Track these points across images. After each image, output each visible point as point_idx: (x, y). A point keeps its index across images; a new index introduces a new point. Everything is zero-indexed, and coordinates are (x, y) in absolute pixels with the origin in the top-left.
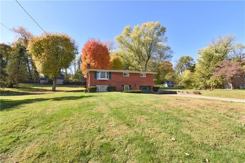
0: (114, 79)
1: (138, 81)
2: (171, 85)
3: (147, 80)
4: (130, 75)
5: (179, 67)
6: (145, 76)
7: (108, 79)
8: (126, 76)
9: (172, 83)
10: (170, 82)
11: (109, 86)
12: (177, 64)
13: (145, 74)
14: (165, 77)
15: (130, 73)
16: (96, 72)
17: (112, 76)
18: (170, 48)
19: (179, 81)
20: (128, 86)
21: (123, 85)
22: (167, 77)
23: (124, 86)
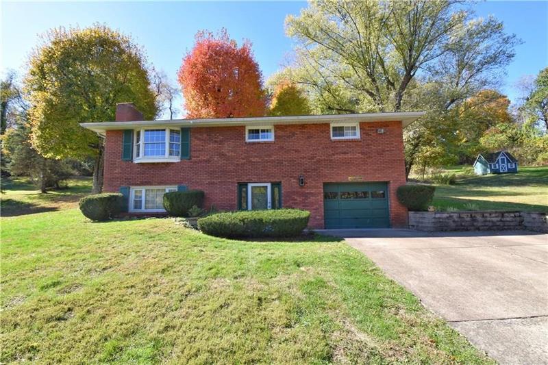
0: (202, 158)
1: (319, 161)
2: (504, 167)
3: (363, 153)
4: (281, 133)
5: (534, 104)
6: (358, 136)
7: (176, 159)
8: (260, 140)
9: (511, 159)
10: (500, 158)
11: (179, 188)
12: (527, 95)
13: (356, 124)
14: (482, 140)
15: (278, 127)
16: (128, 133)
17: (195, 143)
18: (500, 26)
19: (537, 152)
20: (269, 185)
21: (244, 180)
22: (489, 140)
23: (250, 186)
